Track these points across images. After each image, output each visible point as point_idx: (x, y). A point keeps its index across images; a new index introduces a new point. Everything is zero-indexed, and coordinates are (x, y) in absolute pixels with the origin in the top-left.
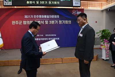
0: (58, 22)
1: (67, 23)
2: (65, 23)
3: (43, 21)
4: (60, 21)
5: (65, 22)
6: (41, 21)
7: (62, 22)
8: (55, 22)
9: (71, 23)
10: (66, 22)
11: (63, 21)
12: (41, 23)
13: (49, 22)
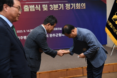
0: (65, 6)
1: (80, 8)
2: (76, 7)
3: (38, 6)
4: (67, 4)
5: (76, 5)
6: (35, 6)
7: (71, 6)
8: (59, 6)
9: (85, 8)
10: (78, 6)
11: (73, 4)
12: (35, 9)
13: (49, 7)
